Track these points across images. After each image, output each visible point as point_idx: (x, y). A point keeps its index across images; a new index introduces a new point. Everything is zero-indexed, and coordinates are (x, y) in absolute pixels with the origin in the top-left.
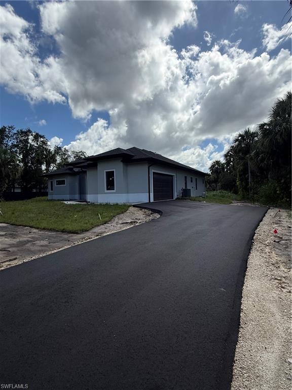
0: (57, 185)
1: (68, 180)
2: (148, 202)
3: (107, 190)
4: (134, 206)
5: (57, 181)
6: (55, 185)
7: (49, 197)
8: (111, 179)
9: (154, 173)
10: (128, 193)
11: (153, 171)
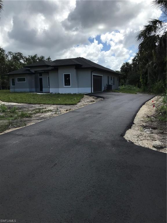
0: (18, 81)
1: (27, 78)
2: (91, 92)
3: (65, 85)
4: (86, 95)
5: (18, 79)
6: (16, 81)
7: (11, 90)
8: (67, 79)
9: (93, 75)
10: (78, 87)
11: (93, 74)
